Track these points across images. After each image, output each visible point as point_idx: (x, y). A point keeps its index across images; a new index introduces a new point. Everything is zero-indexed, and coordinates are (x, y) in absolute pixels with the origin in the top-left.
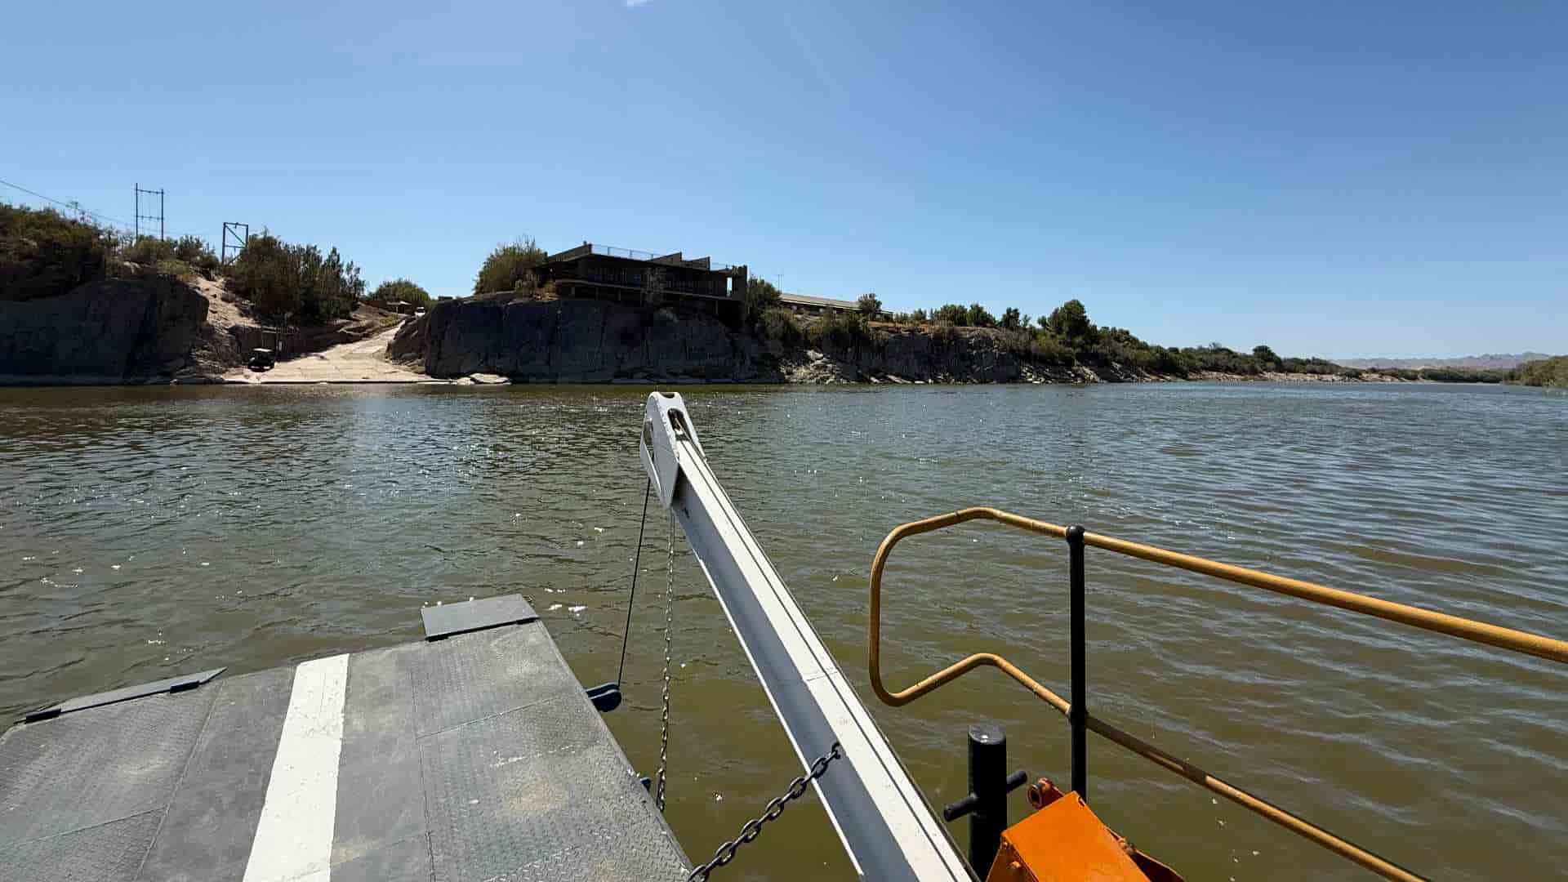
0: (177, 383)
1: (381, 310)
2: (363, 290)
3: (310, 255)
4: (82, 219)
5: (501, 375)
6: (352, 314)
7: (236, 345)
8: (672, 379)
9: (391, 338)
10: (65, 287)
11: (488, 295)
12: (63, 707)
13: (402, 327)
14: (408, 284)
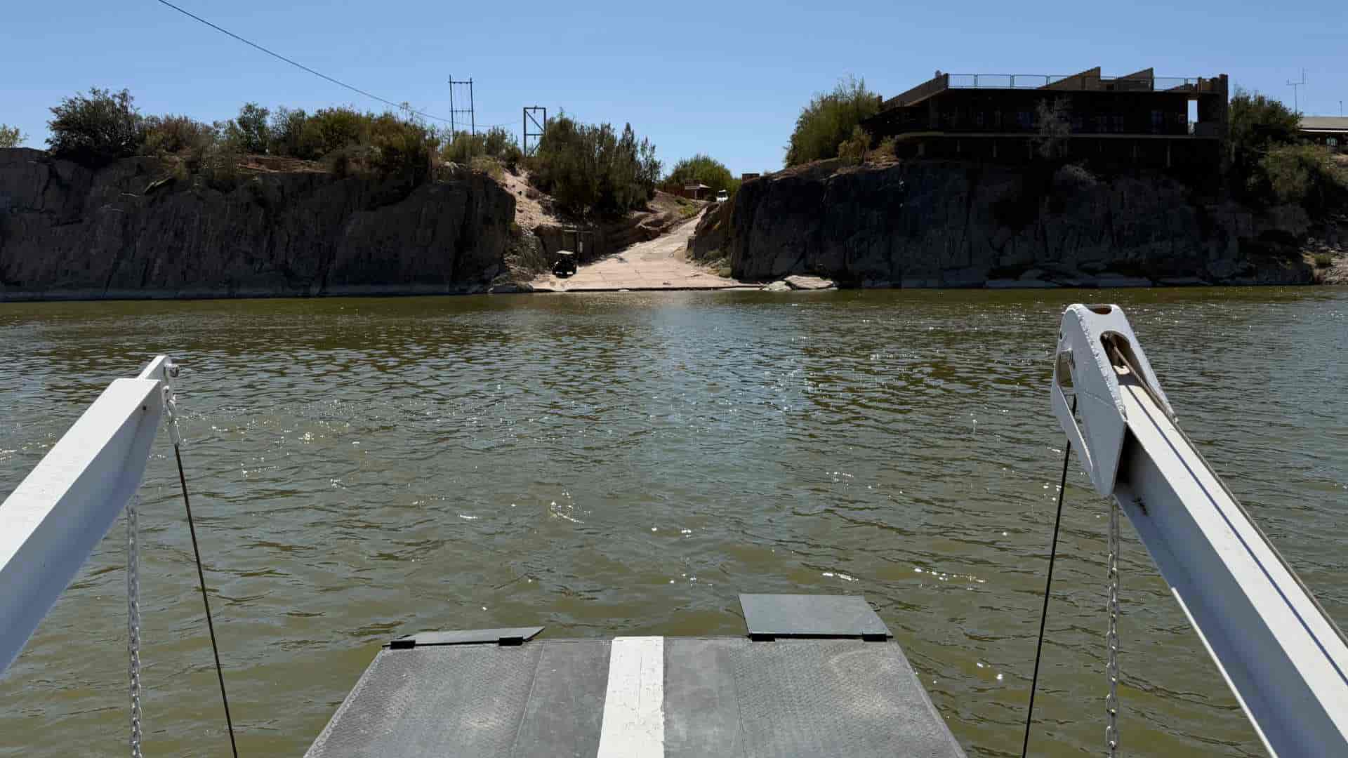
0: (493, 292)
1: (679, 197)
2: (658, 172)
3: (603, 135)
4: (411, 120)
5: (824, 277)
6: (649, 205)
7: (541, 248)
8: (1089, 279)
9: (691, 233)
10: (403, 193)
11: (803, 168)
12: (419, 638)
13: (703, 217)
14: (706, 161)
